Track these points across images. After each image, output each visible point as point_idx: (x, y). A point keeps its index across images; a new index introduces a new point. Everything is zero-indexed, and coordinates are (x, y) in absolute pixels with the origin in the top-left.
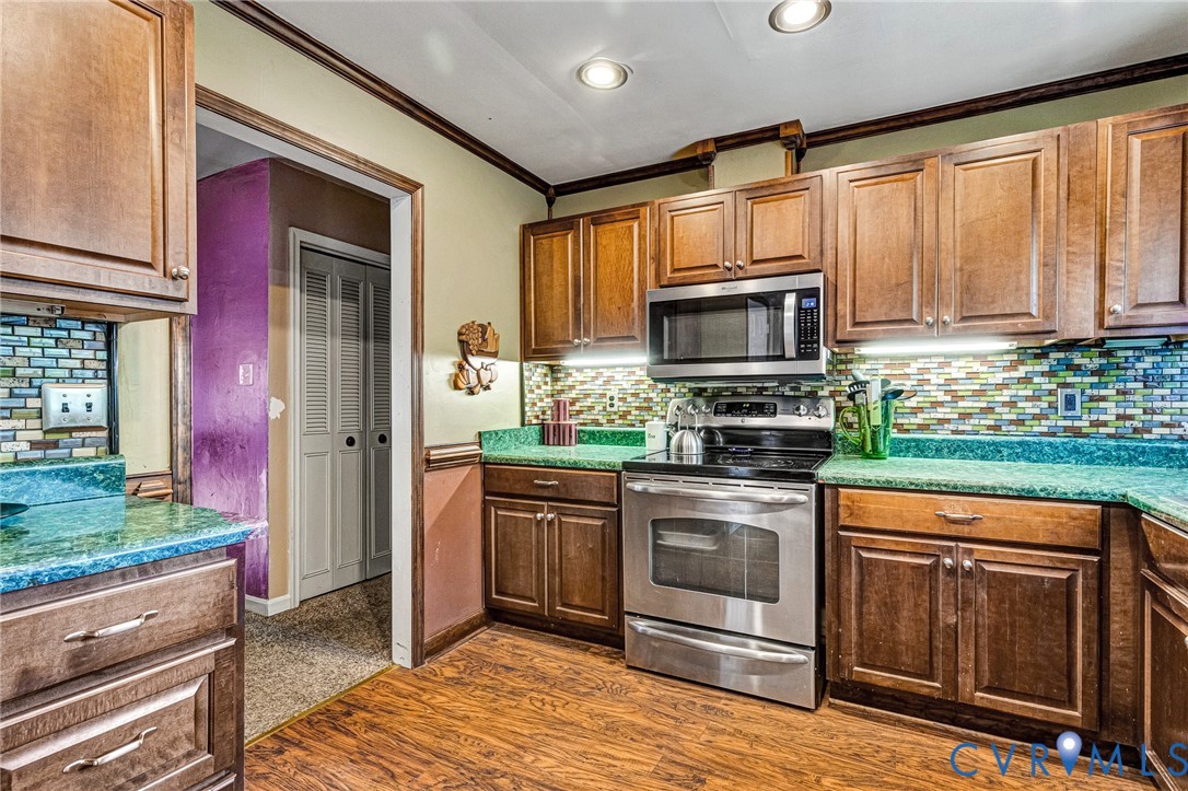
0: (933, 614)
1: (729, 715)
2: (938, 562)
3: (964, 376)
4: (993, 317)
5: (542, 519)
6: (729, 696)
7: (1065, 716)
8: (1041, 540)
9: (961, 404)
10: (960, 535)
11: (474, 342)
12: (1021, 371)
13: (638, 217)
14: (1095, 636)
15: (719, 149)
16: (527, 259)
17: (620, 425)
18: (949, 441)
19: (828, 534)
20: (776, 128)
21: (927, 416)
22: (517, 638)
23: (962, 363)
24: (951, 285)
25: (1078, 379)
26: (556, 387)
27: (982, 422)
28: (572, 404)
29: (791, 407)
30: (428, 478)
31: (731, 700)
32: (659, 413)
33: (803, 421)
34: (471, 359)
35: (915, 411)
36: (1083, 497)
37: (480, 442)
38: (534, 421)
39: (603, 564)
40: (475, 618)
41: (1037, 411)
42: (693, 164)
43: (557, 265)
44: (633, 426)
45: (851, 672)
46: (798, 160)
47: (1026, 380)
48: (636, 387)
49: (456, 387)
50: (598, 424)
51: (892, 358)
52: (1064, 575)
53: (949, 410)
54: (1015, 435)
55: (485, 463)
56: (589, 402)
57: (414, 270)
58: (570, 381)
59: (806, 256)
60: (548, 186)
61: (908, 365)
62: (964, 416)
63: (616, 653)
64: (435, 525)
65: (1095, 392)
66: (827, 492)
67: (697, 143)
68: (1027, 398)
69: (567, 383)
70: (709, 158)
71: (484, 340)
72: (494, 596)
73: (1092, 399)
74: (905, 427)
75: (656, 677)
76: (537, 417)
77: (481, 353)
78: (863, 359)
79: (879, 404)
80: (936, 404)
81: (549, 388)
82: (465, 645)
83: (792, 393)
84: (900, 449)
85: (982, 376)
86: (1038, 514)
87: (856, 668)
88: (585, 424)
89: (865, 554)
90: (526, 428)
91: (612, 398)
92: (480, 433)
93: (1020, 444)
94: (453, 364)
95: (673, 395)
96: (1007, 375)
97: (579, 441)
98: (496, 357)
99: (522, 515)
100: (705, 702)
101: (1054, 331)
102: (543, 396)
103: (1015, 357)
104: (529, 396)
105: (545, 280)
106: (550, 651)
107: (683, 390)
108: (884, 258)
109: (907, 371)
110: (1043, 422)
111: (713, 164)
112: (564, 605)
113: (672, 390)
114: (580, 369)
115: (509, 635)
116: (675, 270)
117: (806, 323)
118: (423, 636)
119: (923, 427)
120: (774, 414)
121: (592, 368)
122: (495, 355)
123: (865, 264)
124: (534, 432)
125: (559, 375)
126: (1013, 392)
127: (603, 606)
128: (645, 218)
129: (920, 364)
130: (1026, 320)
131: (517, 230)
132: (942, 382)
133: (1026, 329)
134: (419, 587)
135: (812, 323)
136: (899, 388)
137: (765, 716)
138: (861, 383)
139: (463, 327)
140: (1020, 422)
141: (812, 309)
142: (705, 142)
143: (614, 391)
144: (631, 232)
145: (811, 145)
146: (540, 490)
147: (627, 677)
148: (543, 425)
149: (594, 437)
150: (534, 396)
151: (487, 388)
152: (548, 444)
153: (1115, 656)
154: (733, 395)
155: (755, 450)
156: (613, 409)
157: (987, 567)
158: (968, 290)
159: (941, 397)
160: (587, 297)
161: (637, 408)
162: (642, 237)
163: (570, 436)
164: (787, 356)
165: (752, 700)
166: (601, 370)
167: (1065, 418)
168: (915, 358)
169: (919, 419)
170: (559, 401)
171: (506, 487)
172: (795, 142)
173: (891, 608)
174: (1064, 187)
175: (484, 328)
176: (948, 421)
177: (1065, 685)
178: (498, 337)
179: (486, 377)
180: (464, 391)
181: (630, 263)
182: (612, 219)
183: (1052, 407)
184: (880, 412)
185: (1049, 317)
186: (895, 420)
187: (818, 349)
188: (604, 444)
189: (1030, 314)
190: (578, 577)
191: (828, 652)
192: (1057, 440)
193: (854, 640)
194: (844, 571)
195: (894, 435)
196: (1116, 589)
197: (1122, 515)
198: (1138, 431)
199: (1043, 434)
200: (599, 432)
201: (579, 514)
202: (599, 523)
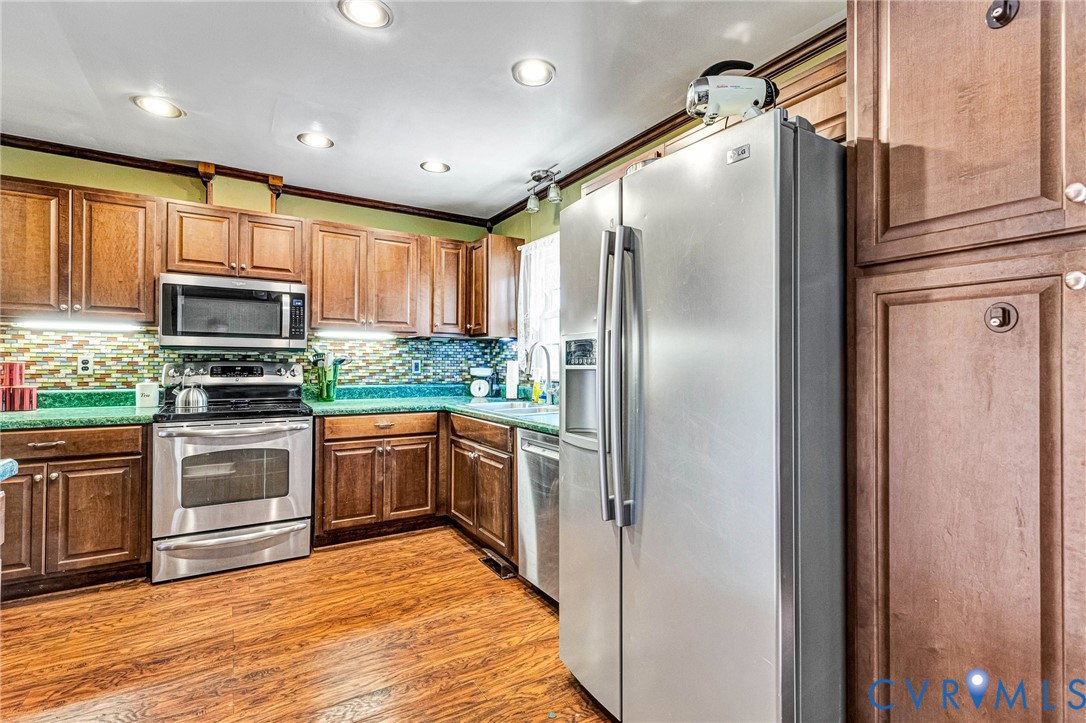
0: (372, 479)
2: (375, 450)
3: (372, 352)
4: (391, 323)
5: (41, 480)
7: (424, 511)
8: (417, 431)
9: (371, 367)
10: (384, 434)
12: (397, 351)
13: (144, 208)
15: (217, 173)
17: (97, 388)
18: (365, 388)
19: (318, 446)
20: (265, 176)
21: (354, 375)
23: (371, 344)
24: (373, 304)
25: (420, 356)
27: (380, 378)
28: (28, 367)
29: (272, 370)
32: (147, 375)
33: (286, 379)
35: (347, 372)
36: (432, 410)
39: (124, 507)
41: (404, 371)
43: (31, 226)
44: (114, 387)
45: (330, 525)
46: (276, 200)
47: (399, 355)
48: (119, 352)
50: (65, 387)
51: (335, 340)
52: (424, 446)
53: (365, 371)
54: (394, 384)
56: (50, 365)
58: (21, 344)
59: (291, 270)
61: (344, 344)
62: (372, 374)
65: (425, 362)
66: (317, 420)
68: (401, 365)
69: (17, 345)
70: (210, 177)
73: (425, 365)
74: (343, 381)
78: (318, 339)
79: (332, 368)
80: (359, 368)
83: (270, 360)
84: (342, 394)
85: (381, 352)
86: (416, 419)
87: (333, 522)
89: (339, 454)
91: (85, 362)
93: (398, 388)
95: (162, 360)
96: (391, 352)
97: (41, 405)
101: (416, 332)
103: (395, 343)
107: (172, 356)
108: (339, 282)
109: (343, 348)
110: (406, 377)
111: (212, 182)
112: (69, 557)
113: (161, 355)
114: (36, 332)
116: (183, 260)
117: (296, 315)
119: (351, 381)
120: (262, 374)
126: (394, 361)
127: (123, 544)
128: (152, 210)
129: (350, 344)
130: (404, 325)
132: (361, 355)
135: (300, 316)
136: (343, 358)
138: (320, 354)
140: (396, 377)
141: (300, 306)
142: (206, 164)
143: (90, 357)
144: (135, 218)
145: (284, 192)
149: (60, 401)
154: (222, 361)
155: (251, 401)
156: (86, 372)
157: (396, 449)
158: (380, 307)
159: (361, 364)
161: (118, 371)
162: (147, 226)
163: (31, 401)
164: (284, 335)
167: (415, 375)
168: (348, 340)
169: (349, 377)
170: (12, 365)
172: (278, 189)
173: (352, 481)
174: (419, 263)
176: (364, 377)
177: (424, 496)
181: (134, 245)
182: (113, 201)
183: (410, 369)
184: (332, 372)
185: (413, 325)
186: (339, 378)
187: (304, 332)
188: (75, 406)
189: (406, 323)
190: (90, 526)
191: (317, 517)
192: (412, 386)
193: (332, 505)
194: (328, 466)
195: (338, 387)
196: (441, 448)
197: (445, 415)
198: (440, 380)
199: (406, 383)
200: (68, 395)
201: (93, 467)
202: (121, 471)
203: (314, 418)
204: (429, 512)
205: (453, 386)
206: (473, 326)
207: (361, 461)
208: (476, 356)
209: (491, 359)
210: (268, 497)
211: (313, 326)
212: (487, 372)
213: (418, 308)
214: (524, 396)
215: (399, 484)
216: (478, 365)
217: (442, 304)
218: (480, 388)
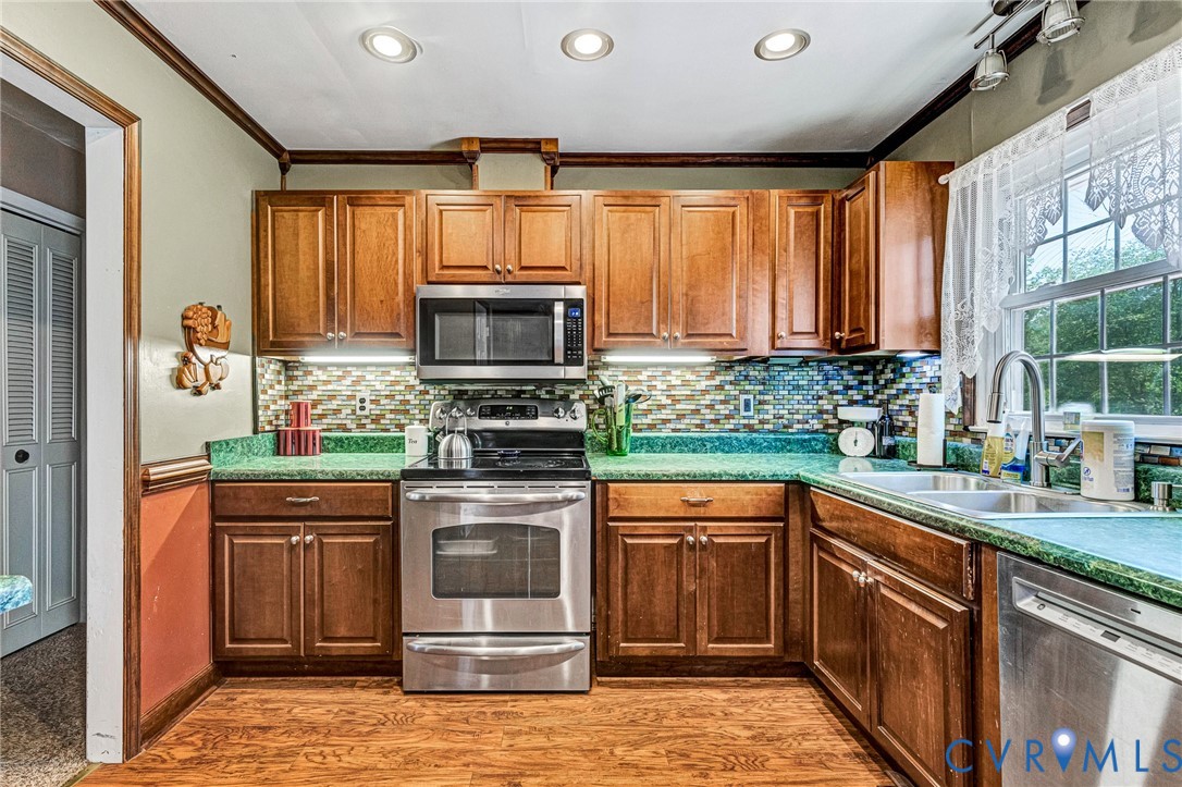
0: (679, 586)
1: (519, 715)
2: (682, 540)
3: (680, 383)
4: (707, 335)
5: (298, 543)
6: (514, 697)
7: (763, 649)
8: (750, 513)
9: (678, 407)
10: (697, 515)
11: (203, 330)
12: (717, 380)
13: (404, 205)
14: (781, 584)
15: (484, 150)
16: (262, 233)
17: (372, 431)
18: (670, 438)
19: (599, 526)
20: (538, 142)
21: (654, 417)
22: (260, 691)
23: (678, 372)
24: (680, 308)
25: (751, 387)
26: (291, 387)
27: (693, 421)
28: (314, 406)
29: (549, 409)
30: (146, 504)
31: (516, 701)
32: (417, 417)
33: (563, 423)
34: (198, 350)
35: (645, 413)
36: (775, 478)
37: (209, 455)
38: (268, 428)
39: (375, 586)
40: (202, 678)
41: (727, 412)
42: (457, 159)
43: (303, 244)
44: (387, 430)
45: (618, 648)
46: (552, 176)
47: (720, 387)
48: (392, 388)
49: (180, 385)
50: (346, 430)
51: (629, 366)
52: (763, 540)
53: (670, 412)
54: (713, 432)
55: (213, 482)
56: (334, 405)
57: (128, 229)
58: (310, 380)
59: (568, 268)
60: (283, 150)
61: (640, 373)
62: (680, 417)
63: (387, 682)
64: (153, 565)
65: (762, 397)
66: (598, 487)
67: (462, 139)
68: (723, 402)
69: (306, 383)
70: (474, 157)
71: (215, 327)
72: (228, 646)
73: (760, 403)
74: (639, 427)
75: (438, 697)
76: (270, 423)
77: (211, 344)
78: (606, 366)
79: (624, 407)
80: (661, 407)
81: (283, 388)
82: (193, 714)
83: (548, 397)
84: (637, 446)
85: (692, 383)
86: (748, 493)
87: (622, 645)
88: (329, 430)
89: (629, 541)
90: (260, 435)
91: (362, 401)
92: (208, 445)
93: (718, 438)
94: (177, 355)
95: (432, 397)
96: (708, 383)
97: (324, 450)
98: (227, 348)
99: (269, 541)
100: (493, 709)
101: (746, 350)
102: (277, 398)
103: (713, 369)
104: (261, 397)
105: (287, 260)
106: (310, 697)
107: (442, 392)
108: (630, 278)
109: (640, 378)
110: (731, 421)
111: (477, 163)
112: (326, 639)
113: (431, 392)
114: (323, 367)
115: (249, 690)
116: (444, 267)
117: (571, 331)
118: (138, 715)
119: (651, 427)
120: (536, 417)
121: (339, 365)
122: (225, 346)
123: (617, 281)
124: (267, 440)
125: (296, 373)
126: (712, 397)
127: (375, 632)
128: (411, 208)
129: (649, 372)
130: (728, 339)
131: (248, 195)
132: (665, 388)
133: (729, 347)
134: (134, 650)
135: (577, 331)
136: (638, 393)
137: (551, 708)
138: (608, 387)
139: (189, 309)
140: (716, 421)
141: (577, 318)
142: (470, 140)
143: (366, 395)
144: (395, 220)
145: (564, 164)
146: (294, 509)
147: (407, 704)
148: (278, 433)
149: (341, 445)
150: (267, 397)
151: (216, 387)
152: (285, 454)
153: (792, 596)
154: (493, 398)
155: (522, 452)
156: (363, 413)
157: (716, 540)
158: (691, 312)
159: (665, 401)
160: (342, 284)
161: (391, 411)
162: (407, 228)
163: (314, 444)
164: (556, 361)
165: (535, 696)
166: (349, 369)
167: (744, 417)
168: (646, 366)
169: (648, 420)
170: (299, 404)
171: (246, 508)
172: (553, 159)
173: (648, 586)
174: (751, 238)
175: (214, 311)
176: (669, 421)
177: (764, 625)
178: (230, 324)
179: (215, 371)
180: (189, 390)
181: (394, 254)
182: (372, 202)
183: (737, 409)
184: (623, 414)
185: (742, 337)
186: (633, 421)
187: (582, 355)
188: (354, 451)
189: (731, 335)
190: (344, 605)
191: (600, 634)
192: (740, 435)
193: (620, 619)
194: (613, 559)
195: (632, 434)
196: (792, 545)
197: (798, 489)
198: (785, 427)
199: (731, 430)
200: (347, 438)
201: (345, 532)
202: (370, 540)
203: (594, 483)
204: (772, 653)
205: (807, 437)
206: (845, 335)
207: (661, 555)
208: (848, 387)
209: (876, 392)
210: (535, 594)
211: (596, 346)
212: (873, 414)
213: (750, 309)
214: (957, 462)
215: (721, 599)
216: (852, 403)
217: (791, 299)
218: (856, 442)
